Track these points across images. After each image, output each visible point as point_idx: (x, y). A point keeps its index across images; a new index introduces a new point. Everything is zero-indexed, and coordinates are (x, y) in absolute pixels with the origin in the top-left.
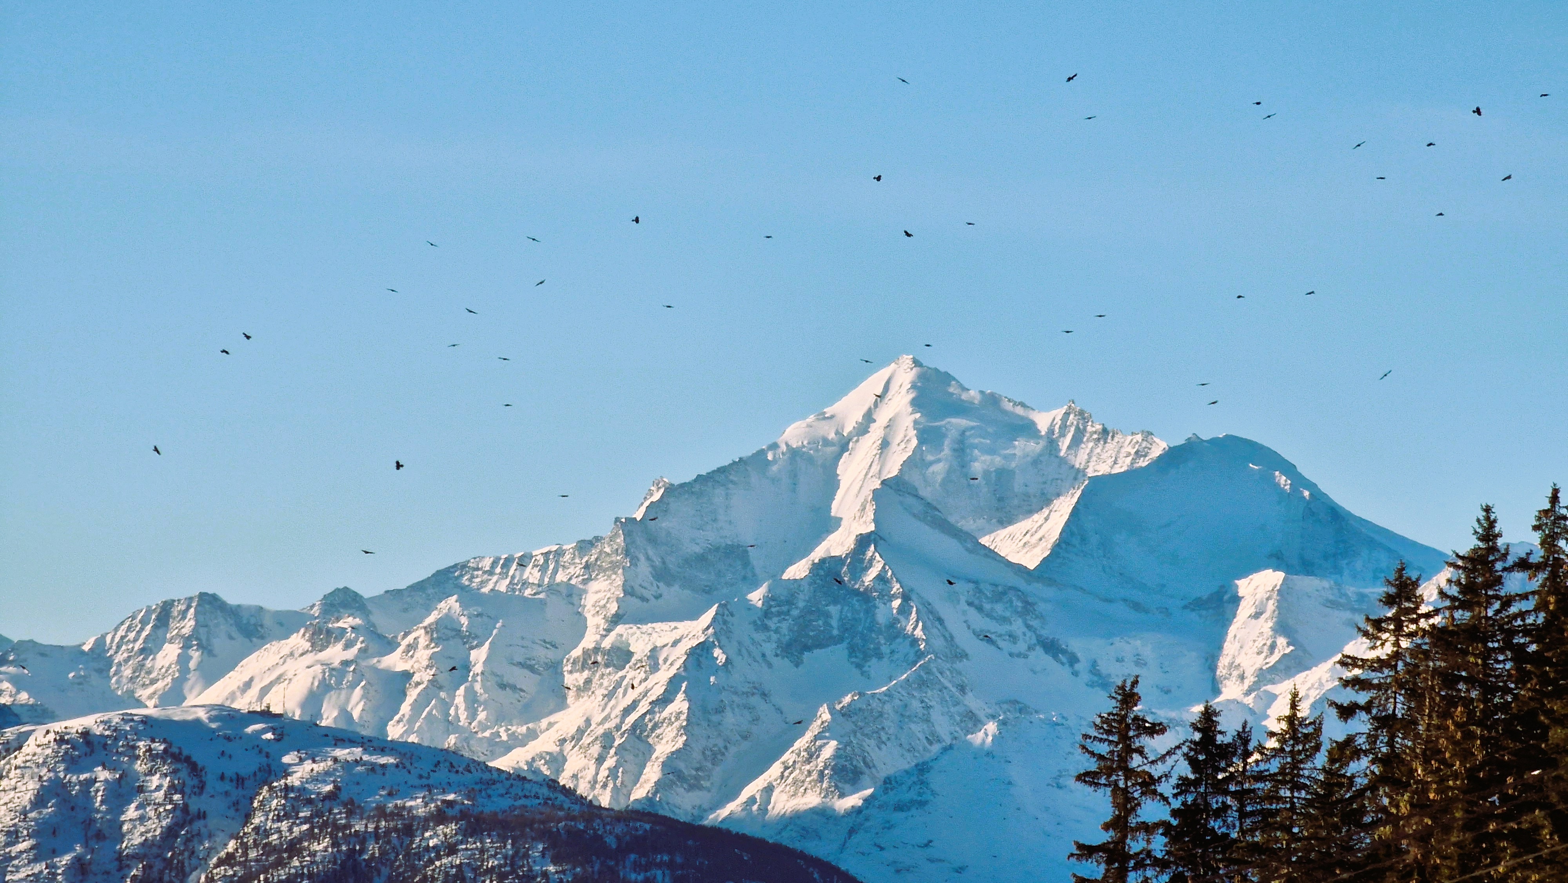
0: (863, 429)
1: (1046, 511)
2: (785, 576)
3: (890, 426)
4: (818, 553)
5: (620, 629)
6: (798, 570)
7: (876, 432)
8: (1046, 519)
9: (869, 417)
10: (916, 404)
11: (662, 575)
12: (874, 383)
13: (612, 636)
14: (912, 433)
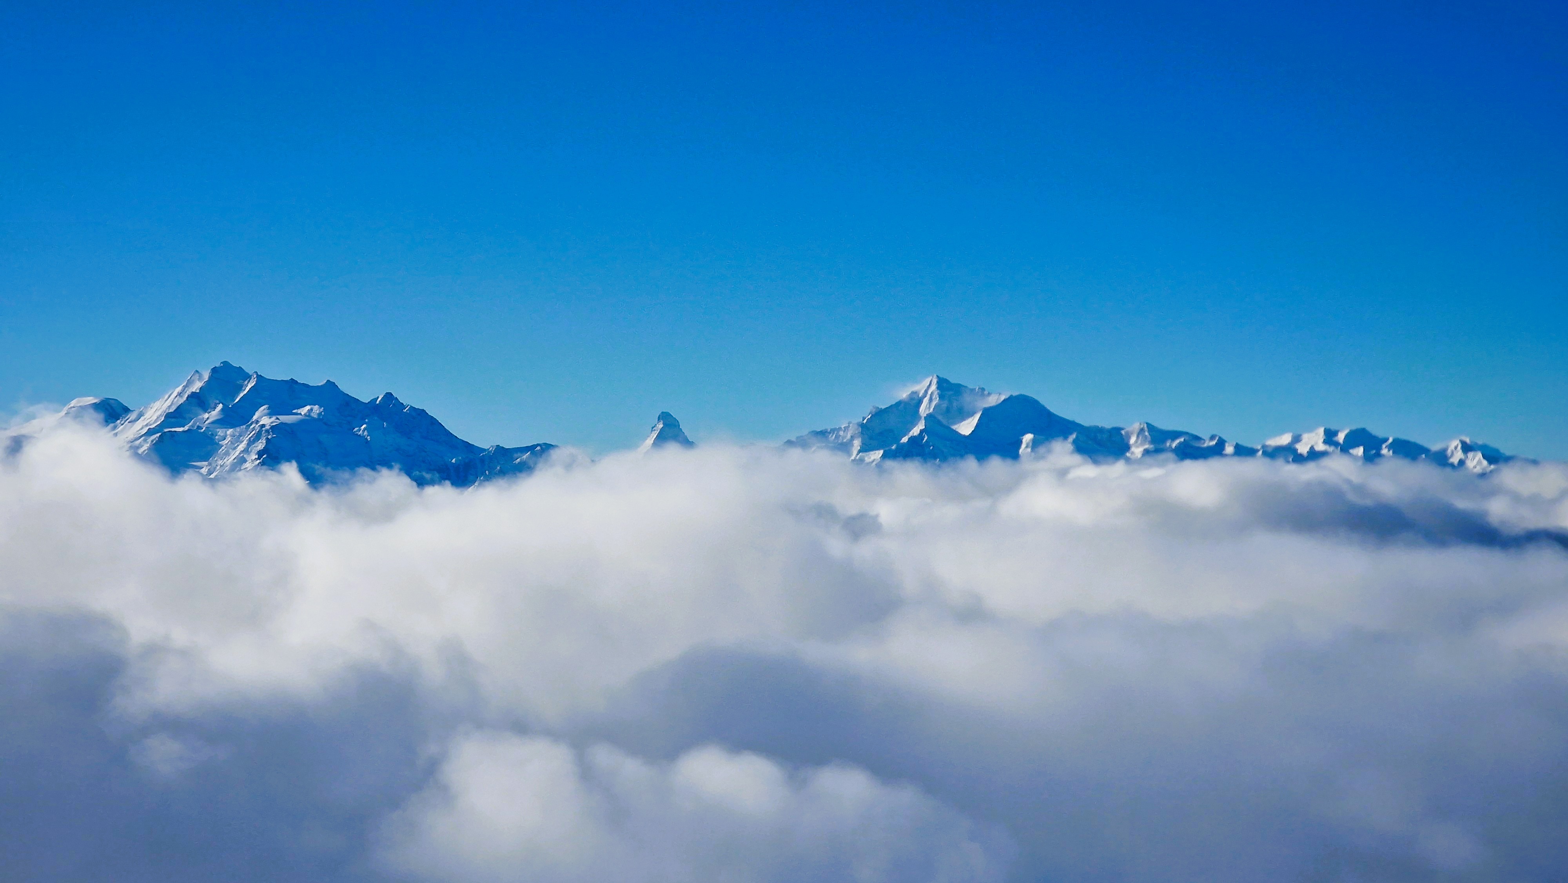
0: (925, 396)
1: (973, 418)
2: (902, 441)
3: (932, 393)
4: (911, 434)
5: (860, 454)
6: (905, 440)
7: (928, 396)
8: (973, 420)
9: (926, 392)
10: (938, 388)
11: (871, 438)
12: (926, 382)
13: (859, 456)
14: (937, 396)
